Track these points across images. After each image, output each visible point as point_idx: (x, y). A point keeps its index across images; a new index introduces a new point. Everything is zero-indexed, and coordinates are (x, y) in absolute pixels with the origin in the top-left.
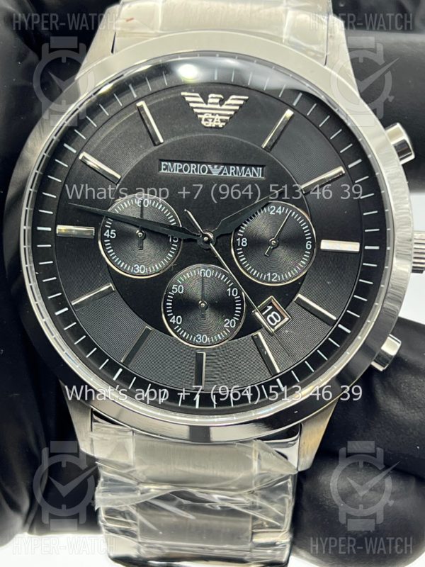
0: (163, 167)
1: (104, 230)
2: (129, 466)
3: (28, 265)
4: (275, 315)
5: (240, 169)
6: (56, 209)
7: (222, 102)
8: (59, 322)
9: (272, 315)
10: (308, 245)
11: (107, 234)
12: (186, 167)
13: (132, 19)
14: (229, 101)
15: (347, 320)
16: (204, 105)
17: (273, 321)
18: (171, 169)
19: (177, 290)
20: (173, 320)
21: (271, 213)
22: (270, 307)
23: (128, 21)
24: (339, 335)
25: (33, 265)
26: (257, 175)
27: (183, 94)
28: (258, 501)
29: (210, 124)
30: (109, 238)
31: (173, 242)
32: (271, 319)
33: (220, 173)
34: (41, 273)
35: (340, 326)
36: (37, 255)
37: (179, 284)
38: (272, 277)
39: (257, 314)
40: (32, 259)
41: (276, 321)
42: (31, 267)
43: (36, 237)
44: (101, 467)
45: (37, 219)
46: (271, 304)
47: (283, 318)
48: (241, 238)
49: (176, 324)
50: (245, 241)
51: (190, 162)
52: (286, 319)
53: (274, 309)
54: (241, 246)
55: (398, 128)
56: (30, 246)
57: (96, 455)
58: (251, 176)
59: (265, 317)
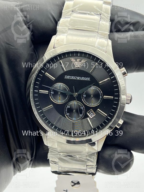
0: (65, 77)
1: (51, 92)
2: (56, 149)
3: (32, 100)
4: (92, 114)
5: (84, 78)
6: (39, 86)
7: (80, 61)
8: (40, 114)
9: (91, 114)
10: (101, 97)
11: (51, 93)
12: (71, 77)
13: (59, 40)
14: (82, 61)
15: (110, 116)
16: (76, 62)
17: (92, 115)
18: (68, 77)
19: (68, 107)
20: (67, 114)
21: (92, 89)
22: (91, 112)
23: (58, 40)
24: (108, 119)
25: (33, 99)
26: (88, 79)
27: (71, 59)
28: (88, 158)
29: (77, 67)
30: (52, 94)
31: (67, 95)
32: (91, 115)
33: (79, 79)
34: (35, 102)
35: (108, 117)
36: (34, 97)
37: (69, 106)
38: (92, 105)
39: (88, 114)
40: (33, 98)
41: (93, 115)
42: (33, 100)
43: (34, 93)
44: (49, 148)
45: (34, 89)
46: (91, 111)
47: (94, 115)
48: (84, 95)
49: (68, 115)
50: (85, 95)
51: (72, 76)
52: (95, 115)
53: (92, 112)
54: (84, 97)
55: (124, 69)
56: (33, 95)
57: (48, 146)
58: (87, 80)
59: (90, 114)
